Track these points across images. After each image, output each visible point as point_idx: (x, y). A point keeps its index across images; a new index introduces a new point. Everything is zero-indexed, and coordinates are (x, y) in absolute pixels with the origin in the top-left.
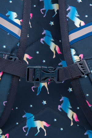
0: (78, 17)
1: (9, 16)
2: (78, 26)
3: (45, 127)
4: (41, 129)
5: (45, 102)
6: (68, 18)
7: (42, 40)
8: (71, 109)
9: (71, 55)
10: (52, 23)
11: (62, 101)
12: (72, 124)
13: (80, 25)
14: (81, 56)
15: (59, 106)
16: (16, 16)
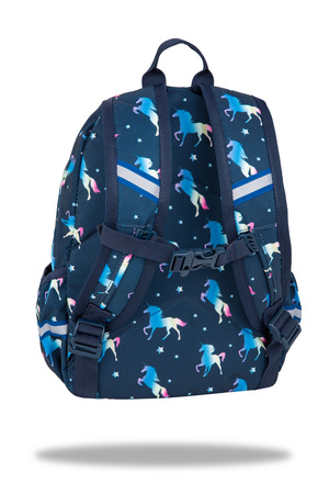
0: (246, 160)
1: (139, 165)
2: (247, 176)
3: (179, 327)
4: (172, 330)
5: (180, 289)
6: (230, 159)
7: (177, 185)
8: (220, 298)
9: (234, 221)
10: (194, 157)
11: (208, 286)
12: (221, 321)
13: (249, 173)
14: (252, 225)
15: (203, 295)
16: (150, 165)
